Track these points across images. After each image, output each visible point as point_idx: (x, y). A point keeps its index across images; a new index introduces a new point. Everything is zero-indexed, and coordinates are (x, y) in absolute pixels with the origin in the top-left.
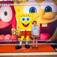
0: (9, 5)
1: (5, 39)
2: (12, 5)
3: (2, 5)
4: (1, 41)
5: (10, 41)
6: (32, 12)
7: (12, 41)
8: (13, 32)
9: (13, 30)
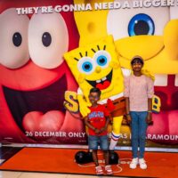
0: (58, 8)
1: (41, 125)
2: (67, 8)
3: (36, 9)
4: (31, 134)
5: (57, 134)
6: (137, 34)
7: (64, 134)
8: (71, 105)
9: (71, 97)
